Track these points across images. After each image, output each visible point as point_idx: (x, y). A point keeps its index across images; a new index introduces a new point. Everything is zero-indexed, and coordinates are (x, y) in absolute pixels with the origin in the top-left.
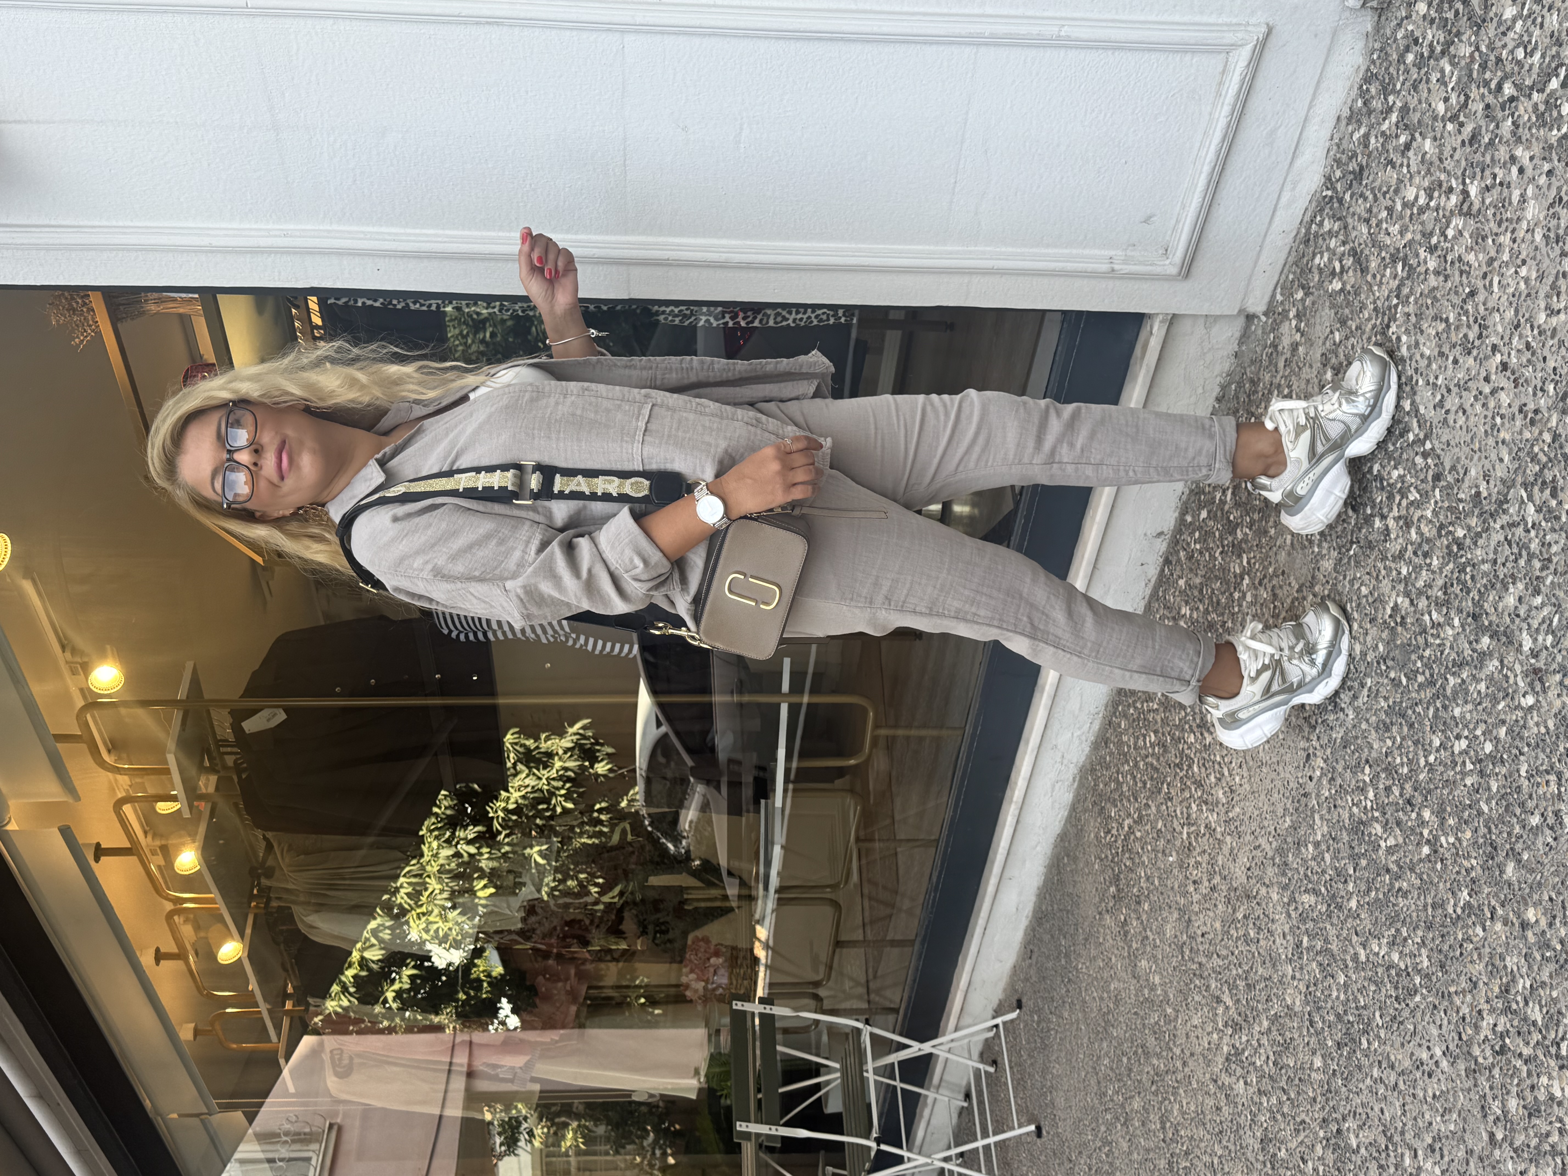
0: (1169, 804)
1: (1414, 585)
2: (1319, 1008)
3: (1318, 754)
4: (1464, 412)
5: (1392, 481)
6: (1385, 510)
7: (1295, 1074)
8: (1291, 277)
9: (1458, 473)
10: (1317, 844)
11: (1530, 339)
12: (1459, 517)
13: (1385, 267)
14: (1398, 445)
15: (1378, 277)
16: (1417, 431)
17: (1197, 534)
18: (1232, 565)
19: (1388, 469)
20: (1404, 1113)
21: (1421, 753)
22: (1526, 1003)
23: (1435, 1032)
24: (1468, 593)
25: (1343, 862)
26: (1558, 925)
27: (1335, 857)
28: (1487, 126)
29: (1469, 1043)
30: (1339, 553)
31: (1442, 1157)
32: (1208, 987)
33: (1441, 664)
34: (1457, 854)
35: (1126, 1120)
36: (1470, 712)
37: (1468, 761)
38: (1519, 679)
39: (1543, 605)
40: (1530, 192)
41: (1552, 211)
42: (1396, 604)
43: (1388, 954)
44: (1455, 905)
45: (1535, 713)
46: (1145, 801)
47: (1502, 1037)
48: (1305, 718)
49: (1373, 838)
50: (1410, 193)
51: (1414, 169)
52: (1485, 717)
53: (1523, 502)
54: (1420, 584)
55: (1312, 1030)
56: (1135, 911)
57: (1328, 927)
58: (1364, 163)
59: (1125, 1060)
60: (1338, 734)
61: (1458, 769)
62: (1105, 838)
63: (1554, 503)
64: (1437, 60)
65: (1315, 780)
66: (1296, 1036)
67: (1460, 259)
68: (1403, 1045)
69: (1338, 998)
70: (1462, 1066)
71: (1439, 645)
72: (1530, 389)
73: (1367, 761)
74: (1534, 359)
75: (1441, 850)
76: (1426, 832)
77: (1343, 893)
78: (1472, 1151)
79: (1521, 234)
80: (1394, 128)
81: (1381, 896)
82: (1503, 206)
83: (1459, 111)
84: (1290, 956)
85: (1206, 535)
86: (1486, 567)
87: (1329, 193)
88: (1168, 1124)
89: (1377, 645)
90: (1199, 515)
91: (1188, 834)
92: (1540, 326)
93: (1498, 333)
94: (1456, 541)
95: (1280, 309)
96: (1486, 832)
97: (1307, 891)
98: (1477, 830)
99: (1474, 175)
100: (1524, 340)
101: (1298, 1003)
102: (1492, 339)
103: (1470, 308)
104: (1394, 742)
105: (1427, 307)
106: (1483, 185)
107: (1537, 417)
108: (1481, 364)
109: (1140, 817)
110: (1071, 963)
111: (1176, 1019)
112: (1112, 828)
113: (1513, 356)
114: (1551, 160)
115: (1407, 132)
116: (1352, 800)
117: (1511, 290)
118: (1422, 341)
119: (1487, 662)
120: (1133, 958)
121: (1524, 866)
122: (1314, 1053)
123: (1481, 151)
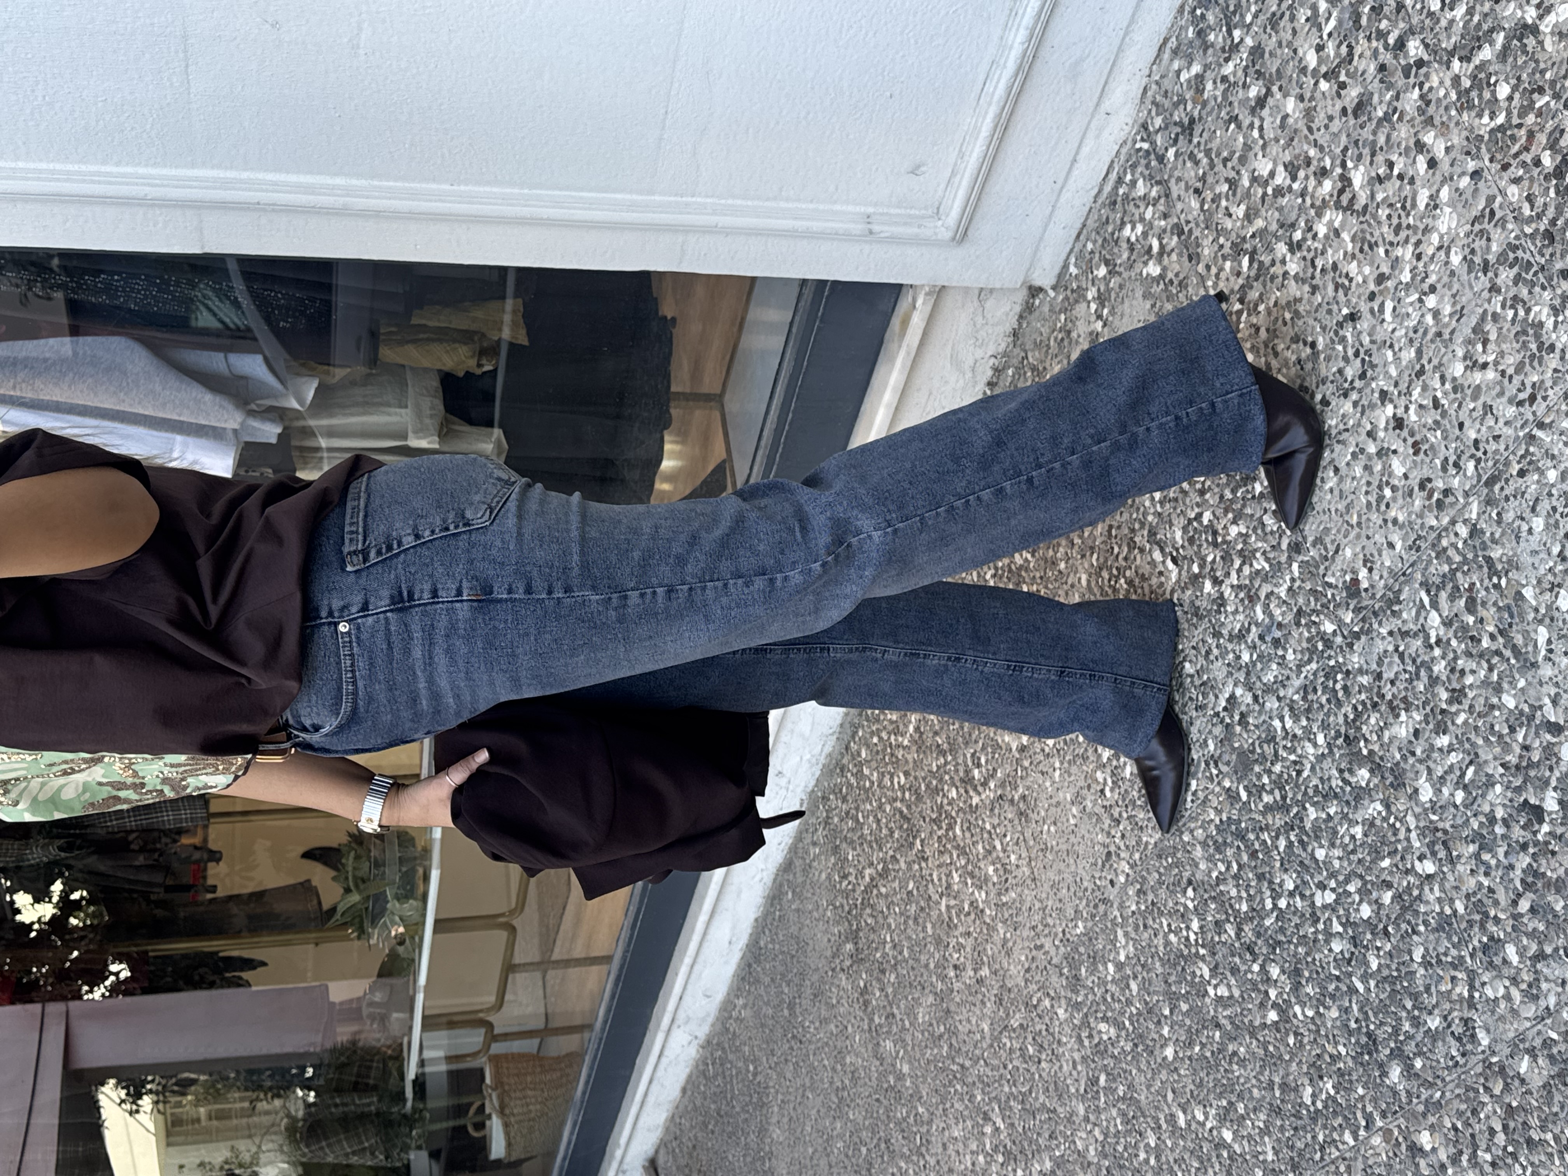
0: (923, 865)
1: (1259, 678)
2: (1121, 1167)
3: (1123, 855)
4: (1336, 470)
5: (1228, 538)
6: (1220, 573)
8: (1090, 246)
9: (1326, 549)
10: (1120, 966)
11: (1439, 394)
12: (1327, 608)
13: (1224, 257)
15: (1214, 270)
19: (1223, 522)
21: (1267, 892)
24: (1338, 706)
25: (1156, 998)
26: (1465, 1163)
27: (1144, 989)
28: (1381, 95)
32: (972, 1098)
33: (1297, 786)
34: (1318, 1031)
36: (1339, 858)
37: (1334, 919)
38: (1413, 835)
39: (1451, 749)
40: (1445, 194)
41: (1477, 227)
42: (1233, 696)
43: (1218, 1129)
44: (1314, 1096)
45: (1436, 888)
46: (891, 853)
48: (1105, 807)
49: (1197, 980)
50: (1263, 167)
51: (1270, 134)
52: (1361, 871)
53: (1423, 606)
54: (1269, 678)
56: (879, 980)
57: (1134, 1072)
58: (1196, 114)
59: (864, 1150)
61: (1321, 926)
62: (840, 883)
65: (1117, 886)
67: (1335, 267)
69: (1147, 1161)
71: (1295, 763)
72: (1438, 462)
73: (1190, 882)
74: (1445, 422)
75: (1295, 1021)
76: (1273, 993)
77: (1156, 1037)
79: (1428, 250)
80: (1241, 74)
81: (1208, 1054)
82: (1404, 207)
83: (1338, 66)
84: (1082, 1091)
86: (1365, 680)
87: (1146, 146)
89: (1205, 741)
91: (948, 907)
92: (1454, 379)
93: (1391, 377)
94: (1323, 636)
95: (1075, 286)
96: (1361, 1017)
97: (1105, 1019)
98: (1347, 1010)
99: (1360, 157)
100: (1428, 393)
101: (1092, 1152)
102: (1381, 383)
103: (1349, 335)
104: (1228, 868)
105: (1285, 324)
106: (1374, 174)
107: (1448, 500)
108: (1363, 413)
109: (886, 870)
110: (796, 1017)
111: (930, 1122)
112: (850, 874)
113: (1412, 411)
114: (1478, 157)
115: (1261, 82)
116: (1169, 925)
117: (1412, 323)
118: (1275, 365)
119: (1366, 802)
120: (874, 1033)
121: (1417, 1075)
123: (1371, 126)
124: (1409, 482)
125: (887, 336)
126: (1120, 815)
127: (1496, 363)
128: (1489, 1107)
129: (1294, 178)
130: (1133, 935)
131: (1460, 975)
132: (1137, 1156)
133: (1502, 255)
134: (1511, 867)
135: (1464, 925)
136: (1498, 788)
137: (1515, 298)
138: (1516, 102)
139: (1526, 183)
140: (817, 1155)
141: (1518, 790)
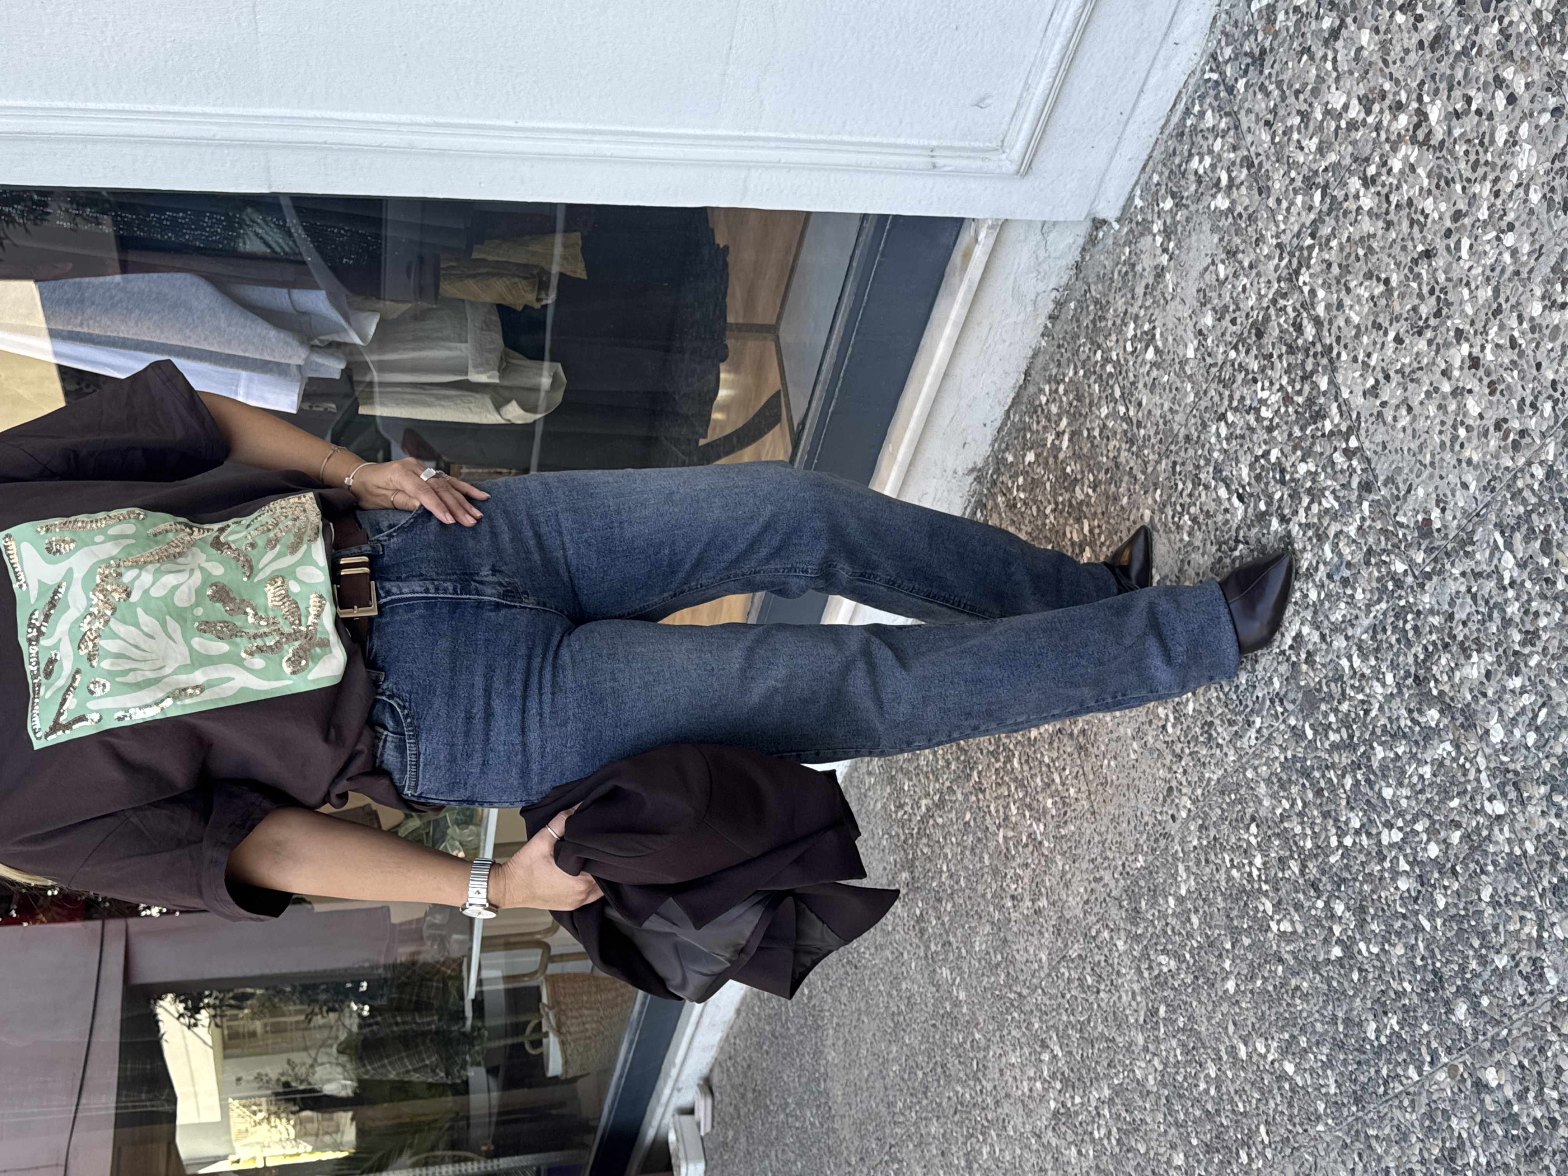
0: (981, 796)
1: (1327, 617)
2: (1181, 1096)
3: (1184, 790)
4: (1410, 409)
5: (1297, 476)
6: (1286, 511)
8: (1156, 178)
9: (1398, 489)
10: (1180, 900)
11: (1516, 334)
12: (1398, 548)
13: (1296, 192)
14: (1308, 432)
15: (1285, 204)
16: (1337, 420)
17: (1021, 480)
18: (1068, 529)
19: (1293, 459)
21: (1333, 830)
24: (1408, 646)
25: (1217, 932)
26: (1531, 1100)
28: (1459, 28)
30: (1219, 550)
32: (1029, 1025)
33: (1365, 725)
34: (1383, 968)
35: (921, 1143)
36: (1407, 798)
37: (1401, 858)
38: (1483, 776)
39: (1523, 691)
40: (1524, 130)
42: (1300, 635)
43: (1280, 1061)
44: (1378, 1031)
45: (1506, 828)
46: (948, 784)
48: (1166, 742)
49: (1260, 915)
50: (1337, 100)
51: (1343, 67)
52: (1429, 810)
53: (1497, 547)
54: (1337, 617)
55: (1170, 1119)
56: (935, 908)
57: (1194, 1004)
58: (1267, 44)
59: (920, 1074)
60: (1213, 774)
61: (1387, 865)
62: (896, 812)
65: (1178, 821)
66: (1149, 1120)
67: (1410, 202)
69: (1207, 1091)
71: (1363, 702)
72: (1514, 402)
73: (1253, 819)
74: (1523, 362)
75: (1359, 957)
76: (1337, 930)
77: (1217, 970)
79: (1507, 187)
81: (1271, 988)
82: (1481, 143)
84: (1141, 1021)
85: (1034, 484)
86: (1436, 620)
87: (1215, 76)
88: (976, 1166)
89: (1271, 679)
90: (1024, 456)
91: (1005, 837)
92: (1532, 319)
93: (1467, 316)
94: (1394, 576)
95: (1140, 218)
96: (1427, 955)
97: (1165, 951)
98: (1413, 948)
99: (1436, 92)
100: (1506, 333)
101: (1151, 1081)
102: (1457, 321)
103: (1424, 272)
104: (1292, 806)
105: (1358, 259)
106: (1451, 109)
107: (1524, 442)
108: (1437, 352)
109: (942, 800)
111: (987, 1048)
112: (905, 804)
113: (1488, 350)
114: (1559, 94)
115: (1334, 14)
116: (1232, 860)
117: (1489, 262)
118: (1347, 302)
119: (1435, 742)
120: (930, 960)
121: (1483, 1013)
122: (1173, 1147)
123: (1449, 60)
124: (1484, 422)
125: (948, 269)
126: (1182, 750)
128: (1557, 1046)
129: (1368, 112)
130: (1194, 870)
131: (1529, 915)
132: (1196, 1086)
135: (1533, 866)
140: (873, 1078)
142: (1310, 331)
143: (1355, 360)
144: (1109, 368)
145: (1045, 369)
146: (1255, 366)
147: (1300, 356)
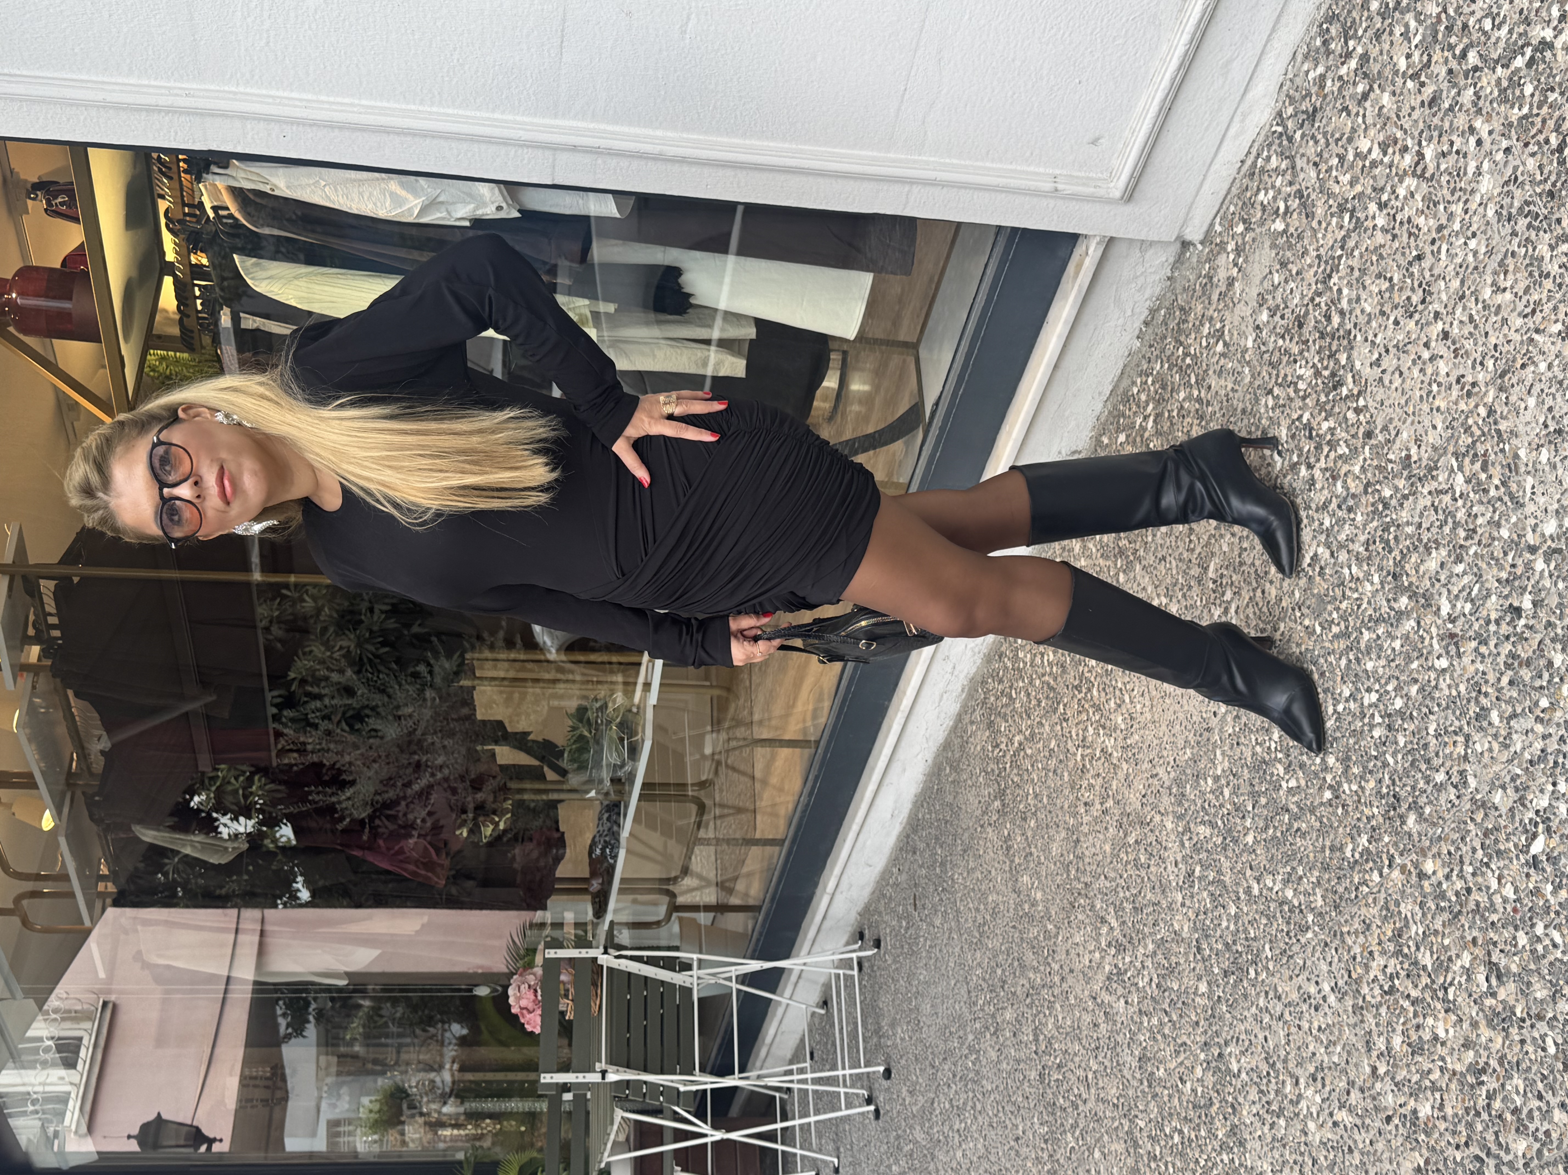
0: (1064, 725)
1: (1336, 538)
2: (1207, 936)
4: (1401, 374)
5: (1321, 432)
6: (1312, 460)
7: (1178, 997)
8: (1232, 208)
9: (1389, 434)
10: (1217, 779)
11: (1473, 313)
12: (1387, 479)
13: (1332, 215)
14: (1331, 397)
15: (1324, 225)
16: (1351, 386)
19: (1318, 419)
20: (1288, 1043)
21: (1330, 701)
22: (1418, 949)
23: (1324, 967)
24: (1390, 552)
25: (1242, 798)
26: (1454, 877)
27: (1234, 793)
28: (1449, 91)
29: (1359, 981)
31: (1324, 1086)
32: (1093, 907)
33: (1357, 618)
34: (1359, 801)
35: (997, 1031)
36: (1383, 667)
37: (1377, 714)
38: (1435, 641)
39: (1465, 573)
40: (1486, 166)
41: (1506, 189)
42: (1316, 555)
43: (1282, 890)
44: (1353, 850)
45: (1448, 678)
46: (1038, 719)
47: (1391, 978)
49: (1274, 778)
50: (1364, 145)
51: (1369, 121)
52: (1397, 674)
53: (1452, 470)
54: (1342, 537)
55: (1199, 957)
56: (1020, 827)
57: (1223, 859)
58: (1318, 104)
59: (999, 971)
61: (1366, 720)
62: (993, 751)
63: (1483, 476)
64: (1402, 13)
65: (1219, 717)
66: (1182, 961)
67: (1409, 221)
68: (1291, 978)
69: (1228, 928)
70: (1349, 1002)
71: (1357, 599)
72: (1469, 362)
74: (1476, 332)
75: (1344, 796)
76: (1329, 778)
77: (1241, 828)
78: (1353, 1082)
79: (1473, 206)
80: (1352, 74)
81: (1279, 834)
82: (1458, 175)
83: (1421, 70)
84: (1181, 883)
86: (1409, 530)
87: (1280, 129)
88: (1041, 1037)
89: (1293, 592)
90: (1116, 437)
91: (1082, 755)
92: (1484, 301)
93: (1442, 301)
94: (1382, 500)
95: (1218, 240)
96: (1390, 783)
97: (1203, 823)
98: (1381, 780)
99: (1431, 138)
100: (1467, 312)
101: (1186, 930)
102: (1436, 306)
103: (1416, 271)
105: (1372, 264)
106: (1440, 151)
107: (1474, 391)
108: (1422, 329)
109: (1033, 735)
110: (946, 872)
111: (1057, 936)
112: (1001, 743)
113: (1455, 326)
114: (1510, 138)
115: (1366, 81)
116: (1257, 739)
117: (1458, 260)
118: (1364, 296)
119: (1404, 622)
120: (1014, 873)
121: (1426, 820)
122: (1199, 979)
123: (1440, 115)
124: (1449, 379)
125: (1063, 277)
127: (1512, 287)
128: (1473, 833)
129: (1385, 153)
131: (1460, 739)
132: (1220, 925)
133: (1521, 209)
134: (1499, 654)
135: (1464, 702)
136: (1494, 598)
137: (1527, 239)
138: (1536, 98)
139: (1539, 156)
140: (958, 985)
141: (1506, 597)
142: (1336, 320)
143: (1366, 340)
144: (1188, 361)
145: (1138, 365)
146: (1295, 350)
147: (1328, 340)
